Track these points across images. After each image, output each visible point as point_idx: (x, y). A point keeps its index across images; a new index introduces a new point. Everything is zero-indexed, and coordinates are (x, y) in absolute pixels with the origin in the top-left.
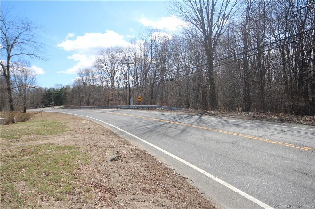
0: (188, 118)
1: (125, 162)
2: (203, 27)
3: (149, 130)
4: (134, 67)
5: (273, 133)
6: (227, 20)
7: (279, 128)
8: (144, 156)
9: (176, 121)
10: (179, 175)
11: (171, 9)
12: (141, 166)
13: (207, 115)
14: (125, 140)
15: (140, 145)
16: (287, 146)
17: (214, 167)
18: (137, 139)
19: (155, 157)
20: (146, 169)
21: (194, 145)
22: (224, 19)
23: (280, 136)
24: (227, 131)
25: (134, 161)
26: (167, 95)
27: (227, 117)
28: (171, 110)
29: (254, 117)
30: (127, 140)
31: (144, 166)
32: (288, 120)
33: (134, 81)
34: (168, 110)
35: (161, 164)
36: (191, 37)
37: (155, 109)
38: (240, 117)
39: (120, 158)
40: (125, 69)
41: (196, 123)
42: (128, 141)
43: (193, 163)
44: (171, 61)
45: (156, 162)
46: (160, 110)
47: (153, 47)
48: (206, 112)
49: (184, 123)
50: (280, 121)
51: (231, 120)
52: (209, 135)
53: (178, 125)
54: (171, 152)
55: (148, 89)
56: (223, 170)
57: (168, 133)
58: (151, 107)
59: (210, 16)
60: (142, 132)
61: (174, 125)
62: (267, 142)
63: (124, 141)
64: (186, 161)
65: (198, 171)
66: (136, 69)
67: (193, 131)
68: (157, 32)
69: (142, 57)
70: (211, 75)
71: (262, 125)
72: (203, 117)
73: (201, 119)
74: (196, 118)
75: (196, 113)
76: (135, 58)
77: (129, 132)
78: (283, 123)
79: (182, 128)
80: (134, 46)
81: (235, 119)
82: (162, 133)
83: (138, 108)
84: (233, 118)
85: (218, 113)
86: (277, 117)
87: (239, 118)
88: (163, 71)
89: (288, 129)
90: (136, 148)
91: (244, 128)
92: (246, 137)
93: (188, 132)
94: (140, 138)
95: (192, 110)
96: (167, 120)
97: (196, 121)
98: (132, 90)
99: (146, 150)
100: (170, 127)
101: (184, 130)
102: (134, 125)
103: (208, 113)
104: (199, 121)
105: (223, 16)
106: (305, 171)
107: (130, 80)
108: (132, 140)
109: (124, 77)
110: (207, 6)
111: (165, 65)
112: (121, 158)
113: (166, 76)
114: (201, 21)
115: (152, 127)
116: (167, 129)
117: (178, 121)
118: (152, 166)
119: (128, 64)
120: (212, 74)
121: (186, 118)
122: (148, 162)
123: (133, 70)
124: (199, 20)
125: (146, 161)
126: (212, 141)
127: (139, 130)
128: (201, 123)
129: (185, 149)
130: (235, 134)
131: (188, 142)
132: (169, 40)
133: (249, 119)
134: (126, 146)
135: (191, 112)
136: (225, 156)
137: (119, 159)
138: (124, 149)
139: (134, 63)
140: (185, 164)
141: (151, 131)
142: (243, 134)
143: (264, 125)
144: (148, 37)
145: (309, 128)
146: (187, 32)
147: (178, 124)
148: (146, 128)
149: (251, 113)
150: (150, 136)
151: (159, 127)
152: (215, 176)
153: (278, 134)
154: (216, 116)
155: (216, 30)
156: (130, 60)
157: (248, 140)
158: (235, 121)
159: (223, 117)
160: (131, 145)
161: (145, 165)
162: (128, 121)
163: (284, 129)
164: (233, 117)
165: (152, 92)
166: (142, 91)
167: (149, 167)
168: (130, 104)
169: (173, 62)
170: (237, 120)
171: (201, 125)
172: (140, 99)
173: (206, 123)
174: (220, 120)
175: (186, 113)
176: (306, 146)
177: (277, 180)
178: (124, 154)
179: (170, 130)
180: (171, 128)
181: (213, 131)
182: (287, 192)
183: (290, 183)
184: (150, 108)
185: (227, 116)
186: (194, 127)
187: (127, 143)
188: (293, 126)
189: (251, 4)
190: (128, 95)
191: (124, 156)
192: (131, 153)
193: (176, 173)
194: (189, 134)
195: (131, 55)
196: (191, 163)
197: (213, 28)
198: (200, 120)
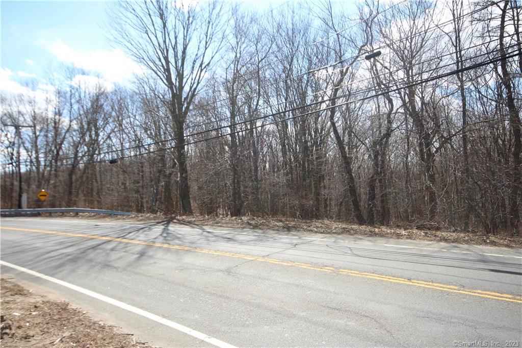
0: (145, 231)
1: (22, 337)
2: (169, 78)
3: (69, 257)
4: (31, 134)
5: (281, 250)
6: (206, 71)
7: (288, 241)
8: (65, 315)
9: (123, 237)
10: (144, 344)
11: (112, 38)
12: (61, 341)
13: (176, 223)
14: (15, 285)
15: (51, 293)
16: (304, 268)
17: (206, 318)
18: (42, 279)
19: (88, 315)
20: (75, 345)
21: (164, 281)
22: (202, 70)
23: (291, 253)
24: (215, 251)
25: (43, 332)
26: (100, 188)
27: (210, 225)
28: (110, 215)
29: (250, 224)
30: (19, 283)
31: (68, 340)
32: (295, 228)
33: (31, 162)
34: (104, 217)
35: (103, 328)
36: (148, 91)
37: (76, 215)
38: (230, 225)
39: (8, 331)
40: (9, 136)
41: (161, 239)
42: (23, 286)
43: (166, 315)
44: (109, 129)
45: (93, 325)
46: (88, 217)
47: (73, 101)
48: (174, 218)
49: (139, 241)
50: (285, 230)
51: (218, 231)
52: (188, 259)
53: (128, 245)
54: (121, 299)
55: (63, 177)
56: (220, 321)
57: (110, 261)
58: (68, 212)
59: (180, 61)
60: (55, 264)
61: (121, 246)
62: (277, 264)
63: (12, 287)
64: (153, 313)
65: (179, 331)
66: (36, 137)
67: (160, 254)
68: (84, 74)
69: (51, 115)
70: (182, 157)
71: (265, 236)
72: (172, 228)
73: (169, 232)
74: (159, 229)
75: (157, 221)
76: (34, 118)
77: (22, 267)
78: (292, 233)
79: (139, 249)
80: (31, 94)
81: (222, 228)
82: (99, 263)
83: (38, 215)
84: (219, 228)
85: (194, 219)
86: (281, 224)
87: (229, 227)
88: (94, 145)
89: (300, 241)
90: (44, 300)
91: (241, 243)
92: (245, 258)
93: (151, 257)
94: (52, 275)
95: (149, 215)
96: (105, 236)
97: (161, 235)
98: (24, 178)
99: (67, 301)
100: (112, 249)
101: (142, 254)
102: (34, 250)
103: (178, 220)
104: (167, 236)
105: (201, 66)
106: (334, 305)
107: (21, 158)
108: (31, 283)
109: (6, 153)
110: (175, 45)
111: (97, 135)
112: (11, 329)
113: (100, 154)
114: (166, 68)
115: (75, 252)
116: (108, 254)
117: (127, 236)
118: (88, 335)
119: (17, 127)
120: (183, 154)
121: (141, 231)
122: (77, 328)
123: (28, 139)
124: (163, 66)
125: (72, 327)
126: (194, 271)
127: (46, 261)
128: (169, 238)
129: (149, 291)
130: (227, 255)
131: (150, 276)
132: (105, 91)
133: (244, 228)
134: (19, 299)
135: (149, 218)
136: (220, 296)
137: (6, 333)
138: (15, 305)
139: (31, 127)
140: (151, 320)
141: (75, 260)
142: (240, 253)
143: (267, 236)
144: (64, 81)
145: (322, 238)
146: (141, 82)
147: (128, 243)
148: (63, 255)
149: (245, 219)
150: (73, 271)
151: (91, 250)
152: (209, 335)
153: (288, 250)
154: (191, 225)
155: (190, 84)
156: (21, 119)
157: (250, 262)
158: (224, 232)
159: (203, 225)
160: (31, 294)
161: (71, 337)
162: (18, 243)
163: (295, 242)
164: (218, 226)
165: (71, 183)
166: (48, 181)
167: (80, 339)
168: (20, 206)
169: (113, 131)
170: (226, 230)
171: (171, 242)
172: (45, 196)
173: (179, 238)
174: (200, 231)
175: (139, 221)
176: (326, 266)
177: (303, 326)
178: (18, 319)
179: (114, 256)
180: (116, 252)
181: (194, 252)
182: (319, 343)
183: (321, 328)
184: (66, 214)
185: (209, 223)
186: (160, 247)
187: (20, 292)
188: (305, 237)
189: (240, 54)
190: (17, 188)
191: (17, 325)
192: (34, 313)
193: (137, 343)
194: (152, 261)
195: (27, 109)
196: (164, 317)
197: (184, 80)
198: (167, 233)
